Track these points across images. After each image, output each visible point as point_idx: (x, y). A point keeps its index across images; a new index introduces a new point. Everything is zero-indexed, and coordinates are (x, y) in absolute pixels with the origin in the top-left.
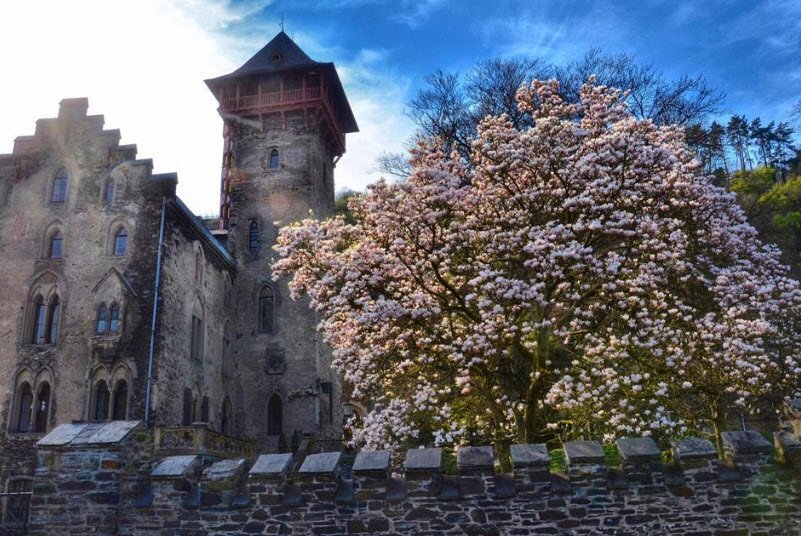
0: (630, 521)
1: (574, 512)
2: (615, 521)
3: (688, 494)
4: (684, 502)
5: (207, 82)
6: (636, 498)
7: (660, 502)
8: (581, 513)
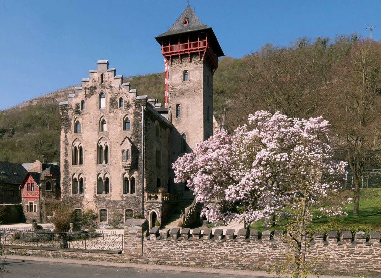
0: (249, 248)
1: (238, 245)
2: (246, 248)
3: (263, 243)
4: (261, 245)
5: (156, 39)
6: (251, 243)
7: (256, 245)
8: (239, 245)
